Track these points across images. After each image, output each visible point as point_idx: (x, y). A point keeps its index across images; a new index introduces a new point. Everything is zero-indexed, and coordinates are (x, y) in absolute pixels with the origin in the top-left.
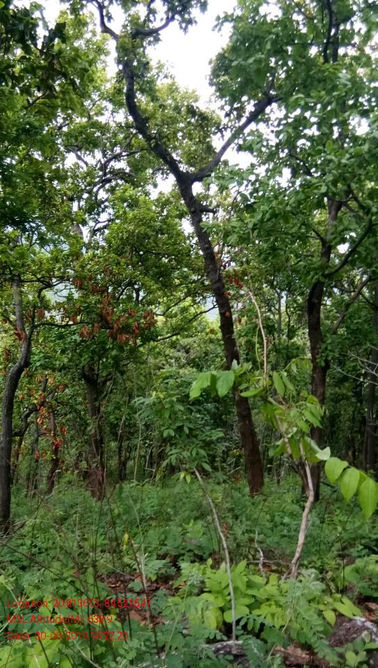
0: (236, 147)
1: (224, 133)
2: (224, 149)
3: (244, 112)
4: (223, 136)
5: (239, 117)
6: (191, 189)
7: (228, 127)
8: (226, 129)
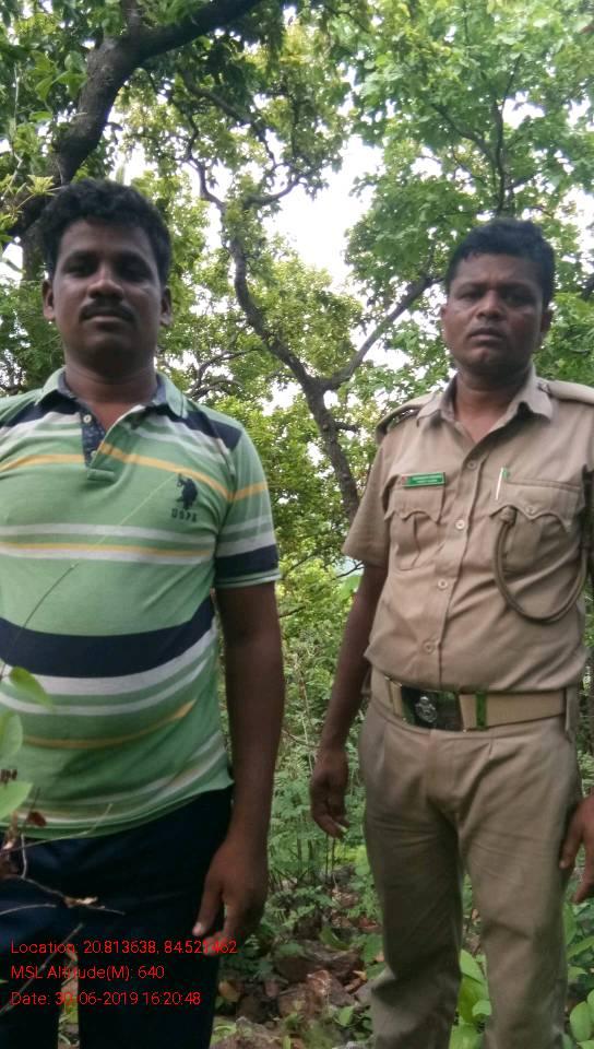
0: (383, 344)
1: (367, 325)
2: (367, 346)
3: (394, 297)
4: (365, 329)
5: (387, 304)
6: (323, 400)
7: (372, 318)
8: (368, 320)
